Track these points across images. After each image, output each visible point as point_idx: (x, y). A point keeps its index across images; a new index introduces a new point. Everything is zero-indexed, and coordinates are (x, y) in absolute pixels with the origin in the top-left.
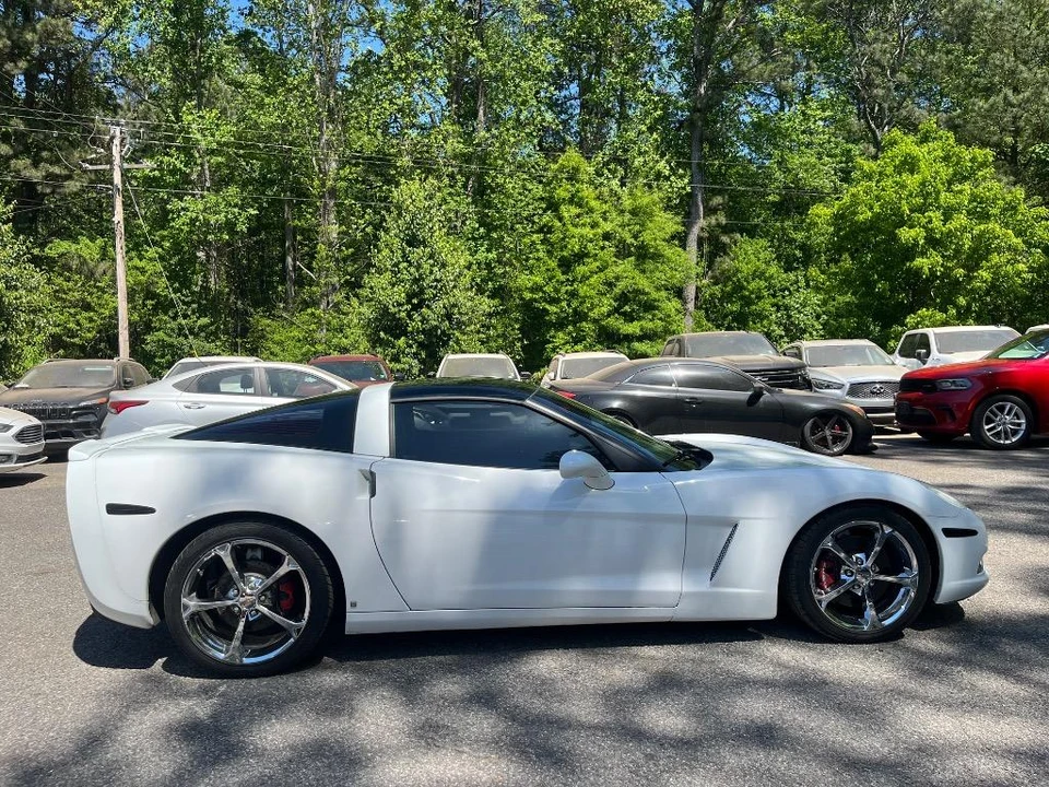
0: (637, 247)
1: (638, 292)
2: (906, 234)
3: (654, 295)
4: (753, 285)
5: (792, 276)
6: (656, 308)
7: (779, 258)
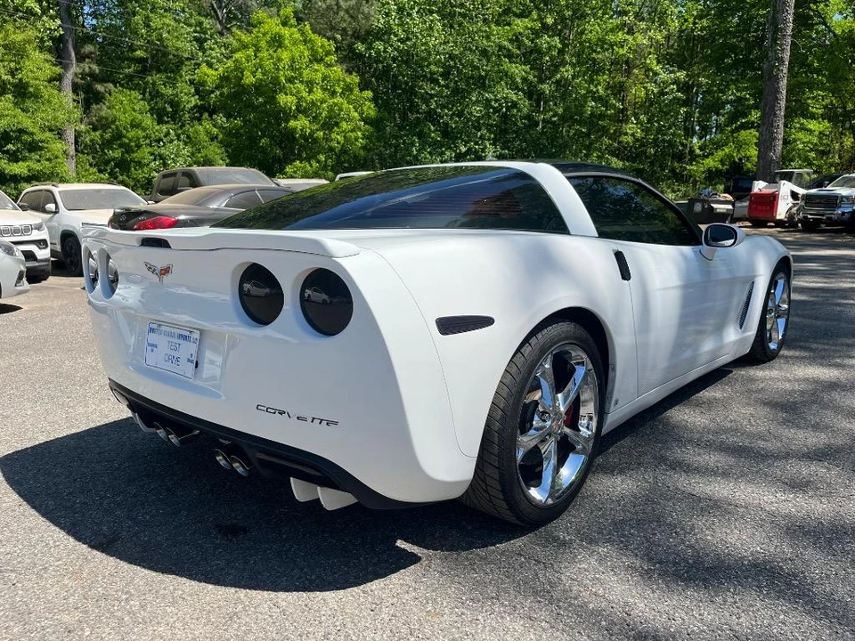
0: (15, 86)
1: (22, 131)
2: (286, 100)
3: (39, 136)
4: (131, 134)
5: (164, 128)
6: (41, 149)
7: (152, 111)
